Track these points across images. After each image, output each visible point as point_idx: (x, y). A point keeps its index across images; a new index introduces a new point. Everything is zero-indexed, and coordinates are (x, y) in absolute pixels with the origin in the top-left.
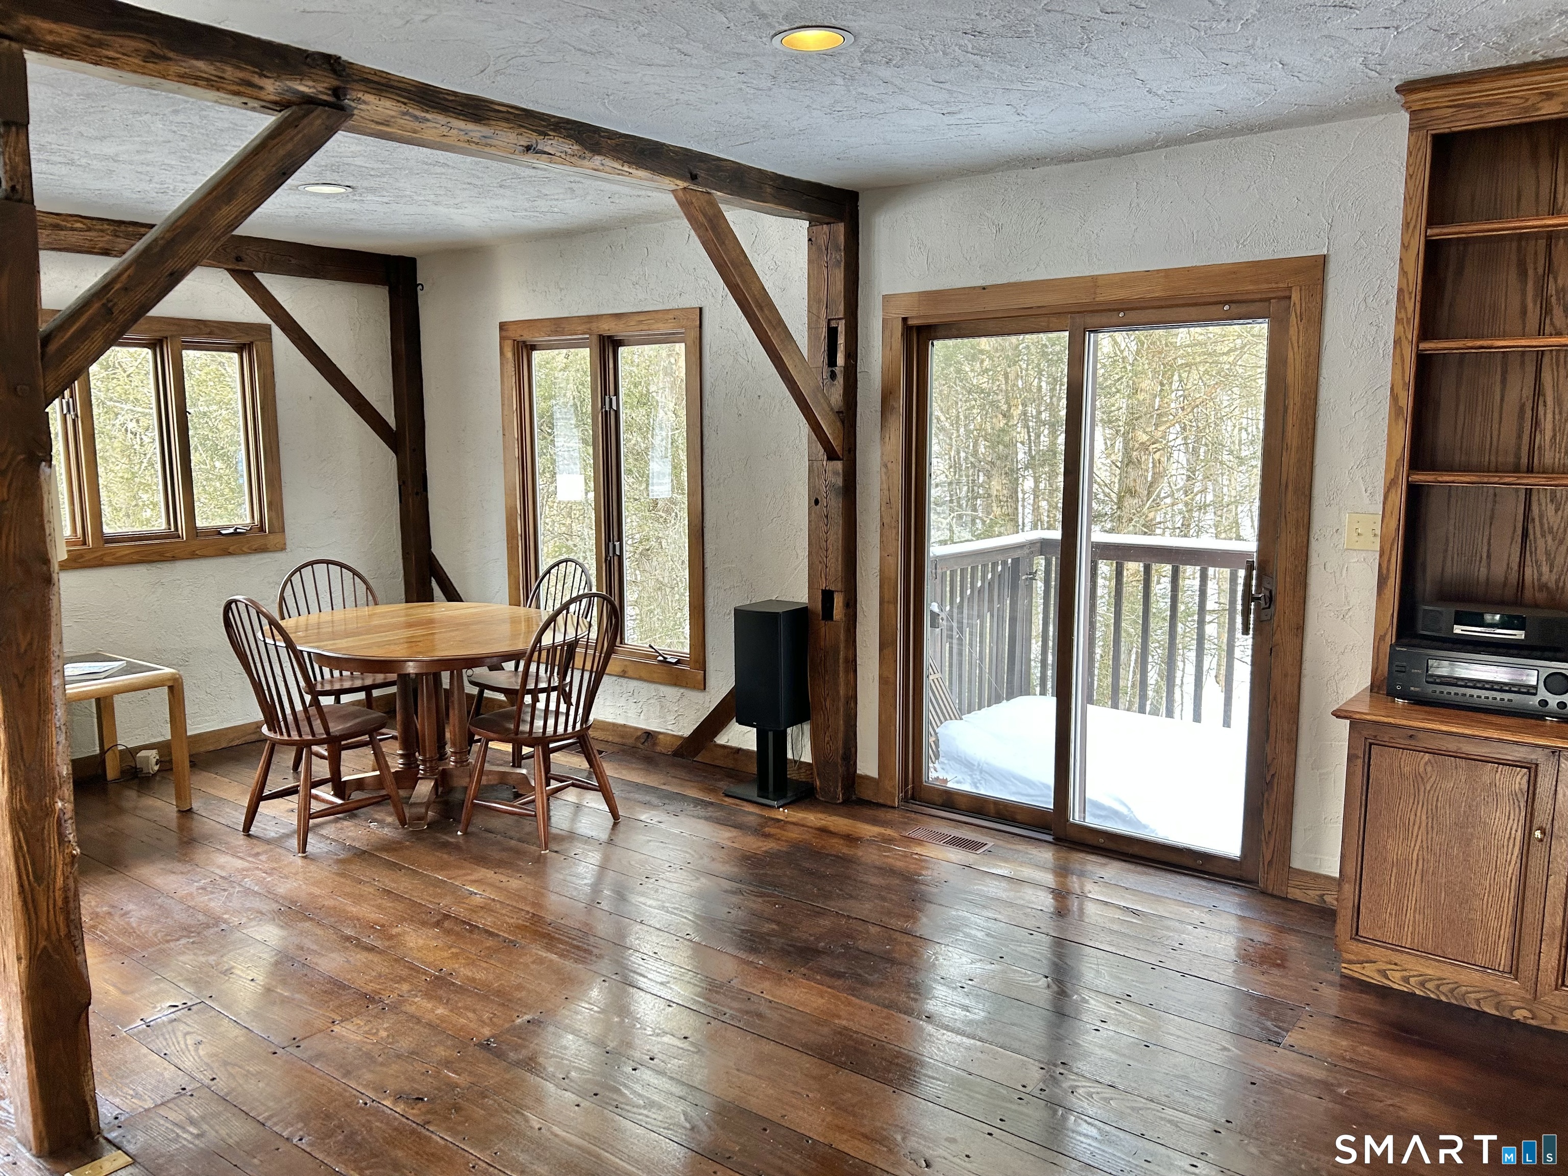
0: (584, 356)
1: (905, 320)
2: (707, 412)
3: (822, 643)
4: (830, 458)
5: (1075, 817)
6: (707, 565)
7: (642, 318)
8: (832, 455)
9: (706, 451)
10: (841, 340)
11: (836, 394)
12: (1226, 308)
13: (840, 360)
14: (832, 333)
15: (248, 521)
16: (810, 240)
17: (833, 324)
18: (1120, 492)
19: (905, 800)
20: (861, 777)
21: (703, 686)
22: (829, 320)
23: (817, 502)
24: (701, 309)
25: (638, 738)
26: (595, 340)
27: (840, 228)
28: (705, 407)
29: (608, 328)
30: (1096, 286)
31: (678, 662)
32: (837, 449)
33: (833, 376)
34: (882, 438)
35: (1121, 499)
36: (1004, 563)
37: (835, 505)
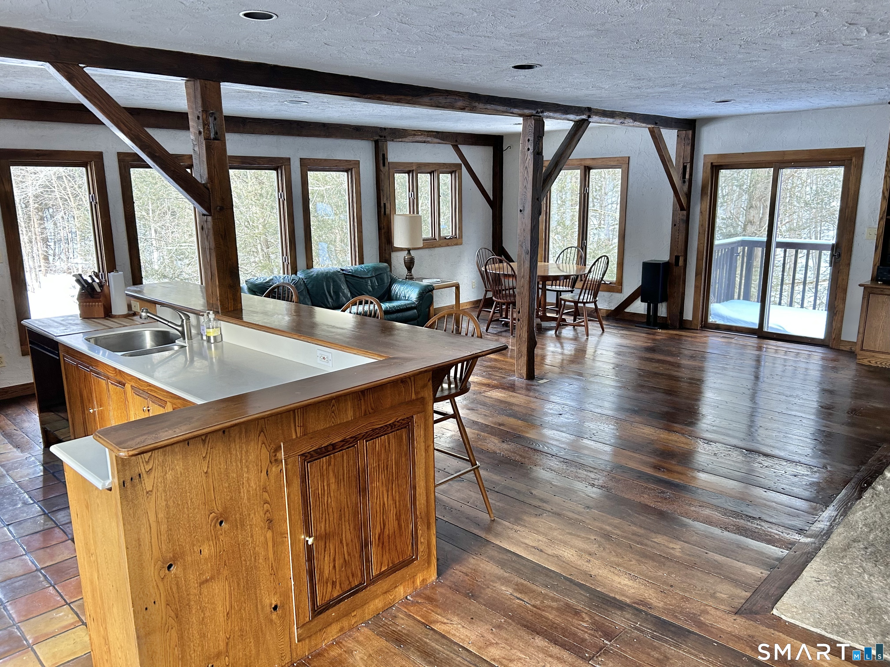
0: (578, 173)
1: (712, 163)
2: (629, 193)
3: (674, 274)
4: (681, 210)
5: (765, 329)
6: (625, 248)
7: (603, 160)
8: (682, 208)
9: (627, 208)
10: (688, 170)
11: (686, 188)
12: (830, 162)
13: (687, 176)
14: (685, 168)
15: (451, 234)
16: (678, 136)
17: (685, 164)
18: (745, 222)
19: (701, 327)
20: (685, 320)
21: (620, 291)
22: (684, 163)
23: (675, 225)
24: (629, 157)
25: (592, 311)
26: (583, 167)
27: (690, 132)
28: (628, 192)
29: (588, 163)
30: (784, 154)
31: (610, 283)
32: (685, 207)
33: (684, 182)
34: (701, 203)
35: (745, 226)
36: (728, 249)
37: (683, 226)
